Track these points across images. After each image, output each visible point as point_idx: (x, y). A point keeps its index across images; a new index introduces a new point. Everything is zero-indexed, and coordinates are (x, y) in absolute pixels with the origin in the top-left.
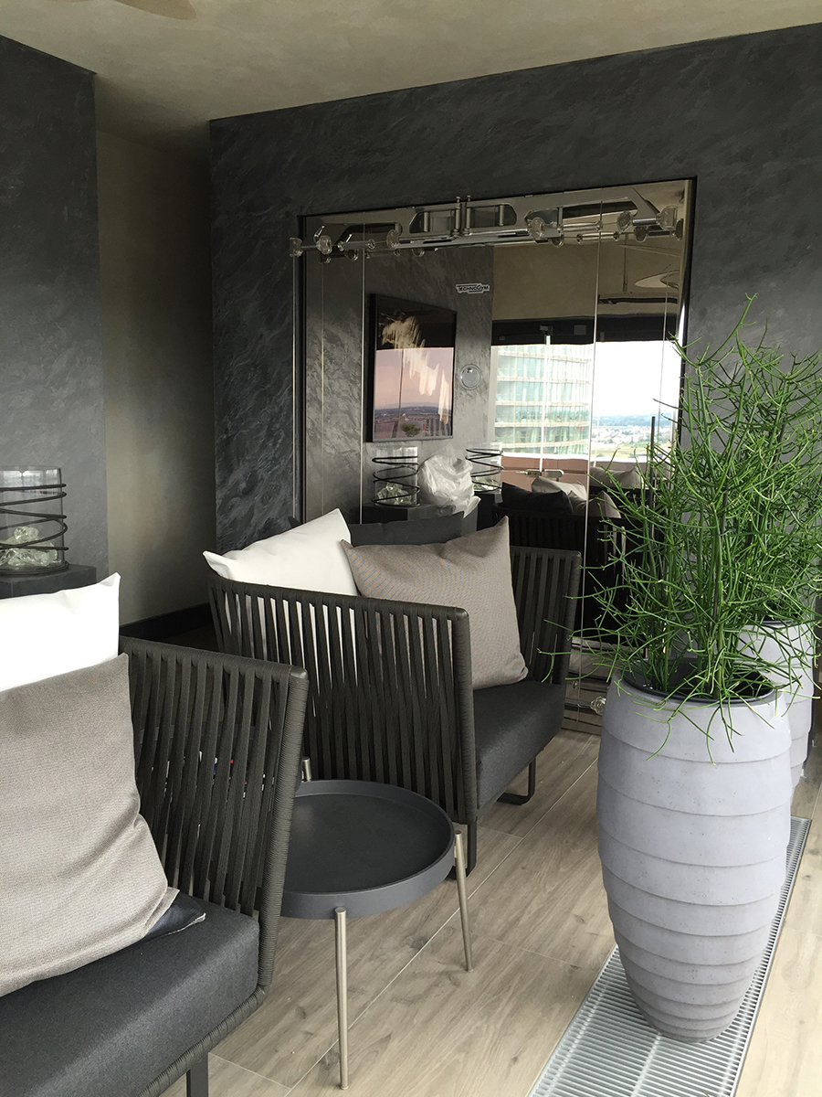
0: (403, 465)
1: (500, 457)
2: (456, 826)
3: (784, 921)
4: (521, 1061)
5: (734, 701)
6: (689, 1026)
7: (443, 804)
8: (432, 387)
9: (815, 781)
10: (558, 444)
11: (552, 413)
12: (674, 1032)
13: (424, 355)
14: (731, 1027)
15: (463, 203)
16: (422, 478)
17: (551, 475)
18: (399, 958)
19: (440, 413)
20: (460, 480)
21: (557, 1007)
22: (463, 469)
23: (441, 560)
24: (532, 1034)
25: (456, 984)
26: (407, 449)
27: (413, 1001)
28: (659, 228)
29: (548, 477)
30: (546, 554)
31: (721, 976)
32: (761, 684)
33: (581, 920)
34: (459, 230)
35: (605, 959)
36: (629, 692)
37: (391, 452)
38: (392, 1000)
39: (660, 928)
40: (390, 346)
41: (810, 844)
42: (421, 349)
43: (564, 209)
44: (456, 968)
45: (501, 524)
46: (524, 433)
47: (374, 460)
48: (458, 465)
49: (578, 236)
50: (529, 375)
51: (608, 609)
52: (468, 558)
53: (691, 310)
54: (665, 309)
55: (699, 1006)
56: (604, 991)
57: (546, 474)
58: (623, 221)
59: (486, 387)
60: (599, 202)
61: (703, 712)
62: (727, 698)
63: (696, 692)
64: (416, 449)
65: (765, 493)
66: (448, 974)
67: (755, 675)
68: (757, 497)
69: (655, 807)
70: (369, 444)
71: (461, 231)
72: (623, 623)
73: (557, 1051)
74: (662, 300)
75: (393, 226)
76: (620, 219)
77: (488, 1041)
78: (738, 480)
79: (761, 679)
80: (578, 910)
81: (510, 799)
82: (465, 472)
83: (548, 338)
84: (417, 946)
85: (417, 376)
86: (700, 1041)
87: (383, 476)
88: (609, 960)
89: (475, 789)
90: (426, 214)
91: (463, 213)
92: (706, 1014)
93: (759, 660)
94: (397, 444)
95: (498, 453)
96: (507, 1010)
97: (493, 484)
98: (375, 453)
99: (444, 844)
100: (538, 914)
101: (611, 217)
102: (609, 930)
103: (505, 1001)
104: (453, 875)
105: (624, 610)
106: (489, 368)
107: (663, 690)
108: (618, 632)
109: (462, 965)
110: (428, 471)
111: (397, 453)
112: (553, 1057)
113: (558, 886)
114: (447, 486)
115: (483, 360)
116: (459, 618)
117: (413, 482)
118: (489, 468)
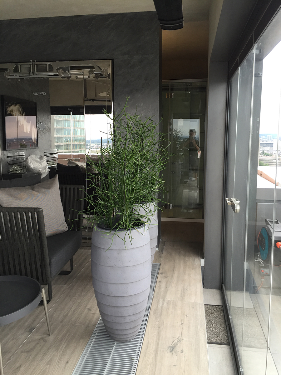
0: (19, 159)
1: (57, 155)
2: (42, 286)
3: (153, 297)
4: (69, 363)
5: (132, 229)
6: (125, 337)
7: (38, 279)
8: (29, 130)
9: (161, 251)
10: (80, 150)
11: (78, 139)
12: (120, 340)
13: (25, 118)
14: (138, 334)
15: (33, 63)
16: (27, 163)
17: (76, 160)
18: (23, 337)
19: (33, 139)
20: (42, 163)
21: (82, 341)
22: (43, 159)
23: (33, 191)
24: (73, 352)
25: (45, 341)
26: (20, 153)
27: (29, 351)
28: (102, 75)
29: (75, 161)
30: (72, 186)
31: (133, 318)
32: (140, 222)
33: (89, 310)
34: (32, 72)
35: (98, 321)
36: (99, 230)
37: (14, 154)
38: (21, 352)
39: (113, 306)
40: (11, 115)
41: (160, 271)
42: (24, 116)
43: (70, 67)
44: (45, 336)
45: (56, 177)
46: (68, 147)
47: (7, 157)
48: (41, 158)
49: (76, 76)
50: (68, 126)
51: (91, 203)
52: (44, 190)
53: (115, 103)
54: (107, 104)
55: (128, 329)
56: (97, 332)
57: (74, 160)
58: (91, 72)
59: (50, 130)
60: (82, 65)
61: (122, 234)
62: (130, 228)
63: (120, 227)
64: (24, 152)
65: (138, 161)
66: (42, 339)
67: (138, 220)
68: (135, 163)
69: (110, 267)
70: (5, 152)
71: (33, 73)
72: (96, 207)
73: (82, 356)
74: (105, 101)
75: (6, 69)
76: (89, 71)
77: (57, 359)
78: (128, 157)
79: (140, 220)
80: (88, 307)
81: (64, 273)
82: (44, 160)
83: (71, 113)
84: (30, 331)
85: (23, 126)
86: (129, 341)
87: (12, 163)
88: (99, 321)
89: (49, 272)
90: (19, 66)
91: (33, 66)
92: (129, 332)
93: (139, 215)
94: (16, 151)
95: (56, 153)
96: (64, 346)
97: (55, 164)
98: (7, 154)
99: (37, 292)
100: (74, 311)
101: (86, 71)
102: (98, 312)
103: (63, 343)
104: (42, 303)
105: (96, 202)
106: (50, 123)
107: (110, 228)
108: (94, 210)
109: (48, 334)
110: (29, 160)
111: (16, 154)
112: (81, 358)
113: (82, 300)
114: (37, 165)
115: (48, 120)
116: (39, 211)
117: (24, 164)
118: (53, 158)
